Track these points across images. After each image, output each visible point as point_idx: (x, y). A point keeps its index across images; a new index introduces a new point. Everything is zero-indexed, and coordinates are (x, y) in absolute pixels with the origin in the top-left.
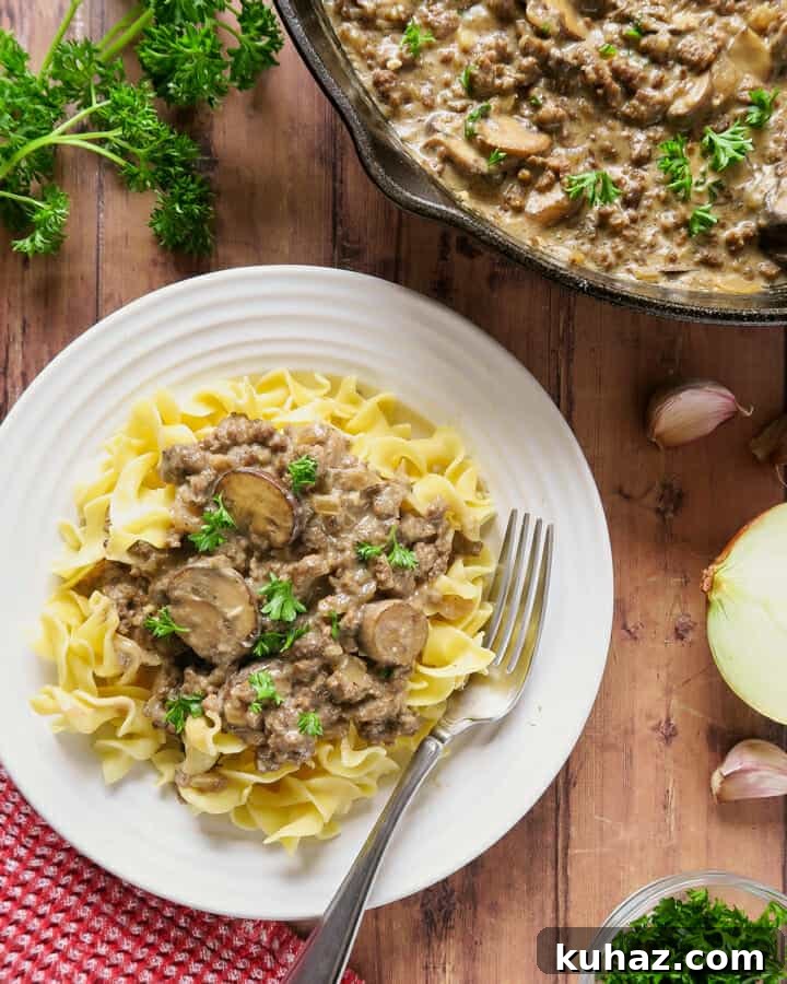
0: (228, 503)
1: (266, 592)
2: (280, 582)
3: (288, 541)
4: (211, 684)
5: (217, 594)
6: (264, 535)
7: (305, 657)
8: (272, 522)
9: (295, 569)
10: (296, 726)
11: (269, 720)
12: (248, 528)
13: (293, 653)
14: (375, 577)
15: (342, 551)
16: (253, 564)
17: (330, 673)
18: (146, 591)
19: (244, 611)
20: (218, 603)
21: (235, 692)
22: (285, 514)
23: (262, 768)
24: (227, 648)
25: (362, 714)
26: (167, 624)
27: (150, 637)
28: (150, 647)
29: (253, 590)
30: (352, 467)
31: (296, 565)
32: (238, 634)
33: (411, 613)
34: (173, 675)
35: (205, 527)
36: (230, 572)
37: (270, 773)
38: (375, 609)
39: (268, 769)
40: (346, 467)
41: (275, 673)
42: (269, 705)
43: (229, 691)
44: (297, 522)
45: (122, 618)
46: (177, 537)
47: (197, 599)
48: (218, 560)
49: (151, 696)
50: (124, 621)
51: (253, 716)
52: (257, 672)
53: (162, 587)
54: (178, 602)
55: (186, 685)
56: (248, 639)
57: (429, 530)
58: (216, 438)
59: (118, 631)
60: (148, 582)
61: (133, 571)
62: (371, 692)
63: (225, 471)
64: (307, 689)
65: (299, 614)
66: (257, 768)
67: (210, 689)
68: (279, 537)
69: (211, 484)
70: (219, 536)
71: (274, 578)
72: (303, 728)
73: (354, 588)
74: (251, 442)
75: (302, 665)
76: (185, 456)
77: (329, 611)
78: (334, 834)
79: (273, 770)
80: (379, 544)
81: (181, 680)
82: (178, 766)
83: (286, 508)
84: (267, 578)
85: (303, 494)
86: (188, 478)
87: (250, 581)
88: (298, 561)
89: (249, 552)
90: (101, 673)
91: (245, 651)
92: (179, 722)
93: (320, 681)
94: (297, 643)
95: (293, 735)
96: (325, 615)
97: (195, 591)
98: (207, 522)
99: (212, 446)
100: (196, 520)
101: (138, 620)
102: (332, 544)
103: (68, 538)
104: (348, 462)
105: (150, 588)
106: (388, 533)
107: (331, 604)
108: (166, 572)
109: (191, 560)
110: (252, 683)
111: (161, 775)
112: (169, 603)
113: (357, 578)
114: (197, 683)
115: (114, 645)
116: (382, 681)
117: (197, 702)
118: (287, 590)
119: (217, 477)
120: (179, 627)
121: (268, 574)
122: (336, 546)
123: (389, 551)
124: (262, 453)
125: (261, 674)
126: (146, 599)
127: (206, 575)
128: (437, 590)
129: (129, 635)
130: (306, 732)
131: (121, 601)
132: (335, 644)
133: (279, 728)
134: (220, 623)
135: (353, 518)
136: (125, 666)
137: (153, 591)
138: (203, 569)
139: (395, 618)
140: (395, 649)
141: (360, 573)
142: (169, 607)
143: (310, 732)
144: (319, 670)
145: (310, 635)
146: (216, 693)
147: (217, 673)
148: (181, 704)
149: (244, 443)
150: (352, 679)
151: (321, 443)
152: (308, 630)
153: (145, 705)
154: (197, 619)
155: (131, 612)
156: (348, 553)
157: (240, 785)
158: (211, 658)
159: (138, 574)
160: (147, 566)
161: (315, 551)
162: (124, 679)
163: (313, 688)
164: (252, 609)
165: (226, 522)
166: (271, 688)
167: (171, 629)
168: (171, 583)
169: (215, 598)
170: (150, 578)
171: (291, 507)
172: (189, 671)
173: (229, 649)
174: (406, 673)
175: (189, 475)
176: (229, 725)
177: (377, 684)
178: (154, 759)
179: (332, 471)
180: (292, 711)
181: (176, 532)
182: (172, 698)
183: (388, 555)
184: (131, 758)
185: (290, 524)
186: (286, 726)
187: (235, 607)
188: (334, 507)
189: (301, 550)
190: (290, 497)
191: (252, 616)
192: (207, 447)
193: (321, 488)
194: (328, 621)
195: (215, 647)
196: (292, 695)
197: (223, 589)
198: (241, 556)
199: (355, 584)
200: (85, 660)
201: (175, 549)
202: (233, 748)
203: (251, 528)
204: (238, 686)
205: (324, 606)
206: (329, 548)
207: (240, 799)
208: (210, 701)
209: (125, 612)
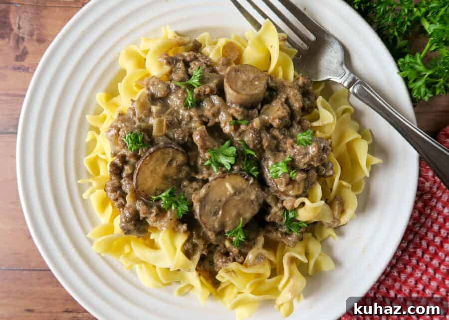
0: (158, 192)
1: (217, 167)
2: (210, 157)
3: (183, 152)
4: (276, 205)
5: (218, 200)
6: (179, 168)
7: (260, 142)
8: (170, 163)
9: (202, 147)
10: (306, 148)
11: (302, 166)
12: (175, 180)
13: (258, 150)
14: (208, 96)
15: (191, 118)
16: (200, 177)
17: (271, 126)
18: (217, 245)
19: (230, 182)
20: (224, 199)
21: (282, 188)
22: (163, 154)
23: (331, 173)
24: (253, 194)
25: (298, 106)
26: (236, 232)
27: (246, 243)
28: (253, 242)
29: (216, 176)
30: (134, 110)
31: (199, 147)
32: (245, 186)
33: (234, 73)
34: (270, 228)
35: (173, 208)
36: (203, 191)
37: (334, 168)
38: (230, 94)
39: (332, 169)
40: (134, 114)
41: (270, 163)
42: (292, 165)
43: (282, 192)
44: (169, 145)
45: (234, 260)
46: (180, 227)
47: (220, 212)
48: (195, 198)
49: (283, 241)
50: (236, 258)
51: (299, 176)
52: (269, 175)
53: (214, 236)
54: (223, 226)
55: (277, 221)
56: (247, 180)
57: (180, 65)
58: (116, 200)
59: (242, 263)
60: (211, 244)
61: (205, 253)
62: (283, 100)
63: (137, 195)
64: (282, 142)
65: (231, 145)
66: (331, 176)
67: (279, 205)
68: (180, 158)
69: (145, 204)
70: (179, 199)
71: (208, 163)
72: (308, 143)
73: (215, 109)
74: (121, 178)
75: (265, 144)
76: (126, 221)
77: (230, 125)
78: (370, 134)
79: (333, 166)
80: (187, 93)
81: (273, 224)
82: (326, 225)
83: (159, 153)
84: (209, 167)
85: (152, 142)
86: (141, 219)
87: (211, 179)
88: (197, 146)
89: (192, 180)
90: (268, 274)
91: (256, 182)
92: (300, 225)
93: (276, 133)
94: (251, 147)
95: (312, 150)
96: (233, 127)
97: (216, 213)
98: (171, 206)
99: (122, 203)
100: (169, 214)
101: (235, 250)
102: (187, 124)
103: (186, 291)
104: (132, 112)
105: (214, 243)
106: (180, 88)
107: (225, 124)
108: (204, 233)
109: (196, 217)
110: (277, 176)
111: (329, 236)
112: (224, 231)
113: (209, 108)
114: (276, 213)
115: (251, 266)
116: (277, 94)
117: (288, 214)
118: (216, 153)
119: (141, 200)
120: (239, 224)
121: (206, 167)
122: (188, 122)
123: (191, 87)
124: (127, 169)
125: (271, 171)
126: (222, 245)
127: (205, 206)
128: (219, 60)
129: (245, 255)
130: (311, 141)
131: (224, 260)
132: (252, 122)
133: (307, 160)
134: (237, 198)
135: (169, 111)
136: (265, 258)
137: (216, 241)
138: (200, 209)
139: (237, 82)
140: (256, 83)
141: (206, 105)
142: (226, 231)
143: (310, 138)
144: (270, 133)
145: (246, 139)
146: (282, 202)
147: (270, 200)
148: (289, 224)
149: (120, 182)
150: (275, 112)
151: (119, 130)
152: (243, 141)
153: (288, 246)
154: (234, 213)
155: (231, 254)
156: (192, 113)
157: (340, 187)
158: (259, 204)
159: (206, 250)
160: (201, 244)
161: (191, 135)
162: (272, 258)
163: (281, 137)
164: (227, 177)
165: (169, 193)
166: (281, 164)
167: (240, 229)
168: (210, 230)
169: (220, 201)
170: (208, 243)
171: (159, 149)
172: (268, 218)
173: (254, 192)
174: (272, 79)
175: (139, 217)
176: (304, 192)
177: (279, 97)
178: (320, 240)
179: (137, 123)
180: (296, 150)
181: (177, 226)
182: (285, 230)
183: (194, 88)
184: (320, 255)
185: (171, 150)
186: (306, 154)
187: (226, 188)
188: (161, 122)
189: (189, 144)
190: (152, 150)
191: (232, 177)
192: (123, 206)
193: (148, 131)
194: (237, 126)
195: (252, 202)
196: (285, 152)
197: (214, 196)
198: (195, 185)
199: (213, 108)
200: (260, 283)
201: (188, 227)
202: (318, 190)
203: (175, 177)
204: (278, 186)
205: (227, 129)
206: (189, 126)
207: (348, 188)
208: (288, 204)
209: (231, 258)
